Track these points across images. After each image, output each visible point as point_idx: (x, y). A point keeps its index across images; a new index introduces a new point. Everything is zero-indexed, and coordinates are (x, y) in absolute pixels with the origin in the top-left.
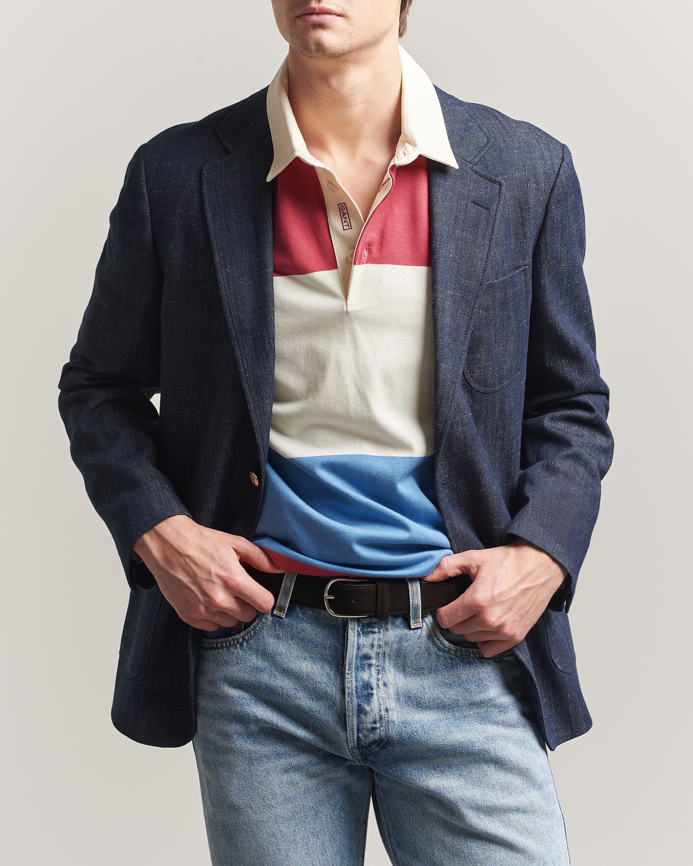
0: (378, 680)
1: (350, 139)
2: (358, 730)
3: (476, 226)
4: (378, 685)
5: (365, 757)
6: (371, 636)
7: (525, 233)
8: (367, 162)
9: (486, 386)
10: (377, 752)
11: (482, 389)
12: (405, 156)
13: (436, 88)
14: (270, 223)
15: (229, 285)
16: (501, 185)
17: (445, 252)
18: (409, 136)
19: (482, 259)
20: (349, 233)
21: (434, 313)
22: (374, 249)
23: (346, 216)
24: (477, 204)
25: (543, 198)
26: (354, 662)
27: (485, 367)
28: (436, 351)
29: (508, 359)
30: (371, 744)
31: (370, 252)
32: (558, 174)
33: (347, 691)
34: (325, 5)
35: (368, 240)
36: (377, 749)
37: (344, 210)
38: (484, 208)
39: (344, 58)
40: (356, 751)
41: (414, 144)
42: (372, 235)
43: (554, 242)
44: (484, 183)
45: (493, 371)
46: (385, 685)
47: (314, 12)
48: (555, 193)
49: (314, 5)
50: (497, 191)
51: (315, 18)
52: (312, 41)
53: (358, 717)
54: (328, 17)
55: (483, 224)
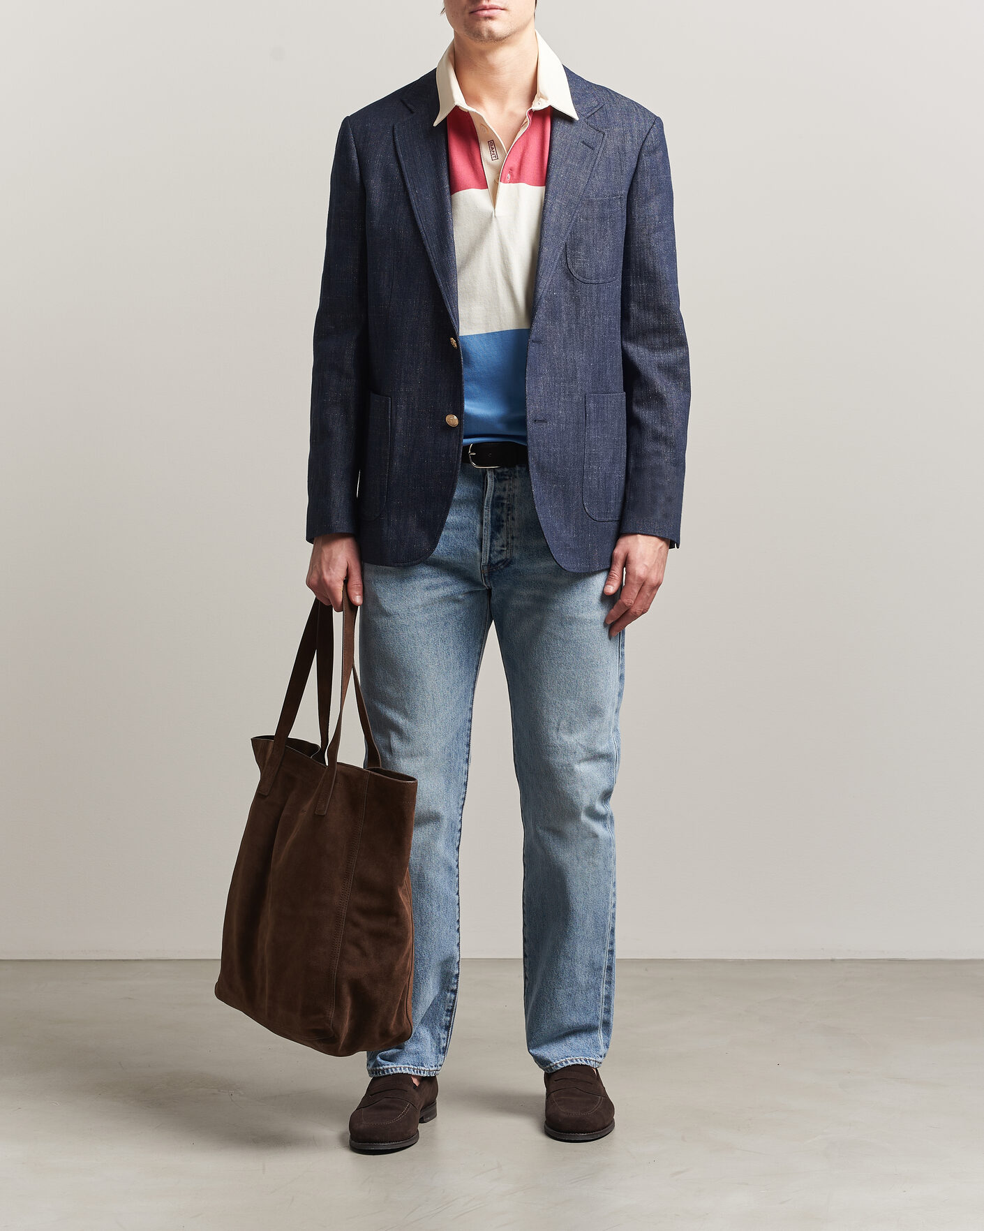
0: (508, 515)
1: (501, 98)
2: (490, 551)
3: (583, 158)
4: (508, 518)
5: (490, 575)
6: (504, 482)
7: (622, 171)
8: (512, 114)
9: (584, 277)
10: (501, 569)
11: (581, 279)
12: (539, 105)
13: (565, 68)
14: (444, 154)
15: (418, 202)
16: (604, 134)
17: (557, 173)
18: (542, 93)
19: (583, 182)
20: (497, 162)
21: (543, 212)
22: (515, 173)
23: (494, 150)
24: (585, 144)
25: (637, 148)
26: (491, 500)
27: (584, 262)
28: (541, 239)
29: (604, 262)
30: (498, 563)
31: (512, 175)
32: (649, 132)
33: (484, 521)
34: (493, 3)
35: (511, 166)
36: (502, 567)
37: (492, 144)
38: (590, 147)
39: (503, 41)
40: (486, 568)
41: (546, 99)
42: (514, 163)
43: (646, 183)
44: (592, 131)
45: (591, 266)
46: (513, 519)
47: (485, 9)
48: (646, 144)
49: (485, 3)
50: (601, 138)
51: (486, 13)
52: (485, 29)
53: (491, 541)
54: (495, 11)
55: (588, 159)
